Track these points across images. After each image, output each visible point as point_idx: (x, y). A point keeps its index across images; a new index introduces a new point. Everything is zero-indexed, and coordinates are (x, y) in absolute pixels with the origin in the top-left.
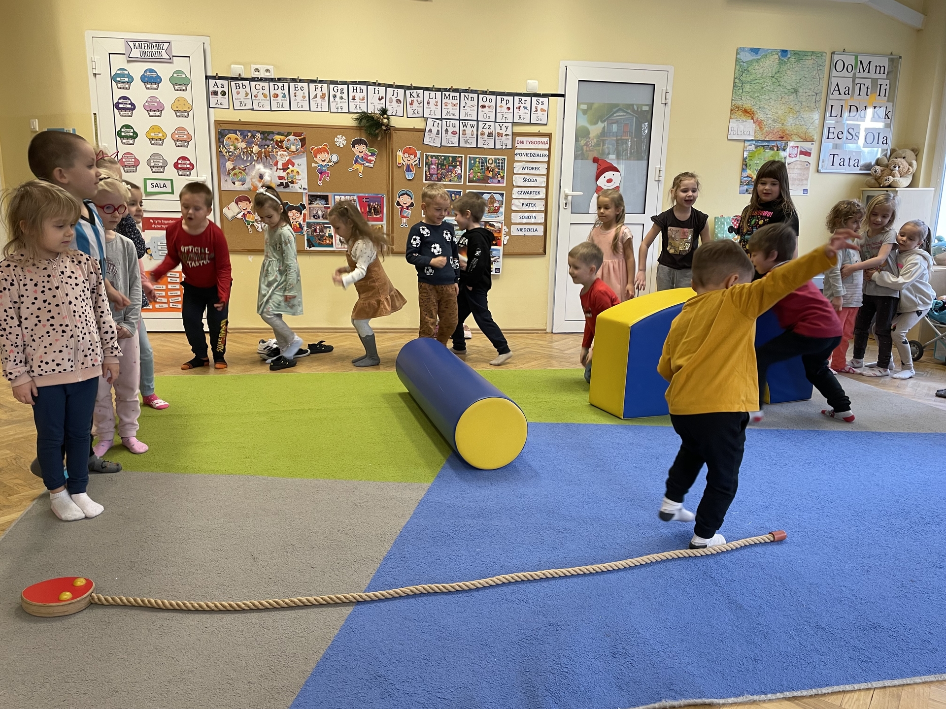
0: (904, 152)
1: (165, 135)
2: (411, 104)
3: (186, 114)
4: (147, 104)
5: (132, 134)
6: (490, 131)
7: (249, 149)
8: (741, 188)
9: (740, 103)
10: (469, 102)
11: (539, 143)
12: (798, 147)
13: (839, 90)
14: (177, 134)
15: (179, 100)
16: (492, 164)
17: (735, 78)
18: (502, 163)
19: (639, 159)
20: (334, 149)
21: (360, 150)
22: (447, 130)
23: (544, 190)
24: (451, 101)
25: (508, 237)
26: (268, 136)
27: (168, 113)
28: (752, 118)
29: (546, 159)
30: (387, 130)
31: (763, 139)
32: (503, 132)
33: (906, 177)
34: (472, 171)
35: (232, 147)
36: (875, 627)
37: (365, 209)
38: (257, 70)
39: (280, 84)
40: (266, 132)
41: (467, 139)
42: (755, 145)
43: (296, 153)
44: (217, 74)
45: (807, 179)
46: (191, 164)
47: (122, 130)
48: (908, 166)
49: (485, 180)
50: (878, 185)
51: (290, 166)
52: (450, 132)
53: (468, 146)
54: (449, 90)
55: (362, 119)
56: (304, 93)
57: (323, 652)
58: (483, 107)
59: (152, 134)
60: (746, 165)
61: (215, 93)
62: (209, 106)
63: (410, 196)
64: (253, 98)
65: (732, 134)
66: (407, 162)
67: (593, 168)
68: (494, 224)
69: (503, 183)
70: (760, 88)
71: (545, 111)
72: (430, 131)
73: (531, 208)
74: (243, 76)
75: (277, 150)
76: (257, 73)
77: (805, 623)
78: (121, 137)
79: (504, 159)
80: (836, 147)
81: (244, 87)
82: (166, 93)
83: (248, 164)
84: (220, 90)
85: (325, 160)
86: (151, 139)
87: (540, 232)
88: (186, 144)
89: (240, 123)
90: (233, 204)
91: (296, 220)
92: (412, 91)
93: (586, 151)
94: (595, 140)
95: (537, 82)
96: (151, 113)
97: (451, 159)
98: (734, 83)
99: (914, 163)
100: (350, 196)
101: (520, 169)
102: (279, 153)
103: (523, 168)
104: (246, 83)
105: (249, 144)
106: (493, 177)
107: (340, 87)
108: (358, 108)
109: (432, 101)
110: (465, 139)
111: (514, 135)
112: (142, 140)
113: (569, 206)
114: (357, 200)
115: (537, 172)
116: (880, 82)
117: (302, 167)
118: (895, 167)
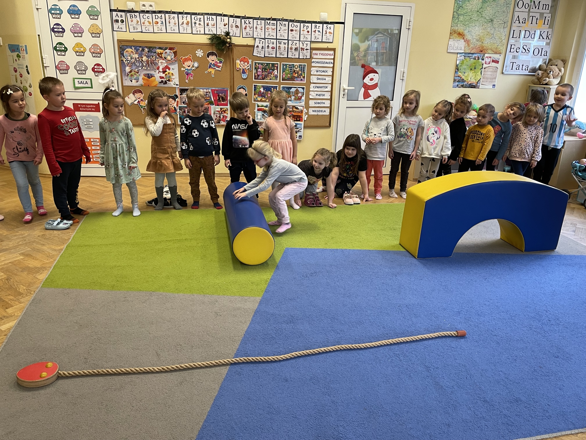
0: (556, 62)
1: (85, 50)
2: (245, 29)
3: (98, 35)
4: (72, 28)
5: (63, 49)
6: (296, 47)
7: (140, 59)
8: (454, 84)
9: (456, 28)
10: (283, 28)
11: (327, 55)
12: (491, 57)
13: (519, 20)
14: (93, 49)
15: (93, 26)
16: (297, 68)
17: (454, 12)
18: (304, 68)
19: (390, 65)
20: (195, 58)
21: (212, 59)
22: (268, 46)
23: (330, 85)
24: (271, 27)
25: (307, 116)
26: (152, 50)
27: (87, 34)
28: (463, 39)
29: (332, 65)
30: (229, 46)
31: (470, 52)
32: (305, 47)
33: (556, 78)
34: (284, 73)
35: (129, 58)
36: (517, 400)
37: (216, 98)
38: (144, 5)
39: (159, 15)
40: (151, 47)
41: (281, 52)
42: (464, 56)
43: (171, 62)
44: (117, 8)
45: (495, 78)
46: (103, 69)
47: (57, 46)
48: (558, 71)
49: (292, 79)
50: (539, 83)
51: (167, 70)
52: (270, 47)
53: (282, 56)
54: (269, 19)
55: (213, 39)
56: (175, 21)
57: (202, 424)
58: (292, 30)
59: (77, 49)
60: (458, 69)
61: (117, 21)
62: (113, 30)
63: (245, 89)
64: (142, 24)
65: (450, 49)
66: (242, 67)
67: (361, 71)
68: (298, 107)
69: (304, 81)
70: (470, 19)
71: (331, 33)
72: (258, 46)
73: (321, 97)
74: (135, 10)
75: (159, 59)
76: (144, 7)
77: (478, 398)
78: (57, 51)
79: (305, 65)
80: (514, 57)
81: (136, 17)
82: (84, 21)
83: (140, 69)
84: (120, 19)
85: (190, 66)
86: (76, 52)
87: (327, 113)
88: (99, 55)
89: (134, 41)
90: (132, 94)
91: (172, 105)
92: (245, 20)
93: (358, 60)
94: (363, 53)
95: (327, 14)
96: (76, 35)
97: (271, 65)
98: (453, 15)
99: (563, 69)
100: (206, 89)
101: (315, 71)
102: (160, 61)
103: (317, 71)
104: (137, 14)
105: (141, 56)
106: (298, 77)
107: (199, 17)
108: (211, 31)
109: (259, 27)
110: (280, 52)
111: (312, 49)
112: (70, 53)
113: (346, 96)
114: (211, 92)
115: (326, 74)
116: (545, 15)
117: (175, 70)
118: (550, 72)
